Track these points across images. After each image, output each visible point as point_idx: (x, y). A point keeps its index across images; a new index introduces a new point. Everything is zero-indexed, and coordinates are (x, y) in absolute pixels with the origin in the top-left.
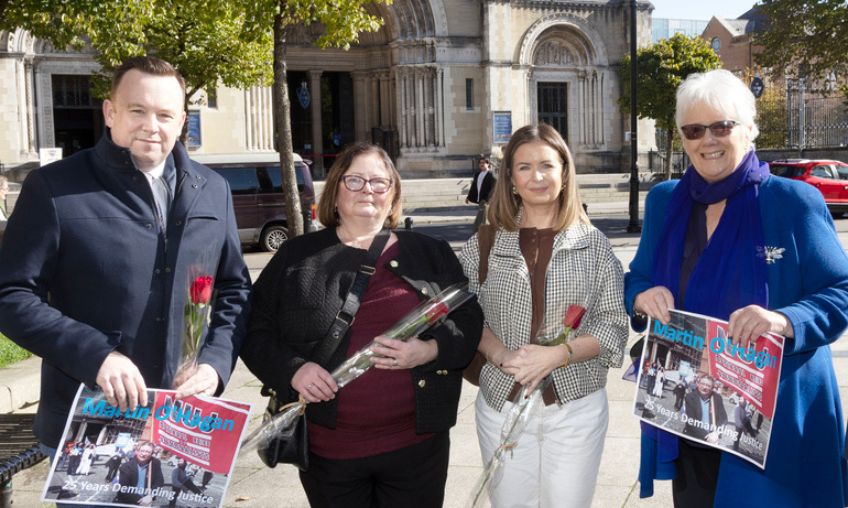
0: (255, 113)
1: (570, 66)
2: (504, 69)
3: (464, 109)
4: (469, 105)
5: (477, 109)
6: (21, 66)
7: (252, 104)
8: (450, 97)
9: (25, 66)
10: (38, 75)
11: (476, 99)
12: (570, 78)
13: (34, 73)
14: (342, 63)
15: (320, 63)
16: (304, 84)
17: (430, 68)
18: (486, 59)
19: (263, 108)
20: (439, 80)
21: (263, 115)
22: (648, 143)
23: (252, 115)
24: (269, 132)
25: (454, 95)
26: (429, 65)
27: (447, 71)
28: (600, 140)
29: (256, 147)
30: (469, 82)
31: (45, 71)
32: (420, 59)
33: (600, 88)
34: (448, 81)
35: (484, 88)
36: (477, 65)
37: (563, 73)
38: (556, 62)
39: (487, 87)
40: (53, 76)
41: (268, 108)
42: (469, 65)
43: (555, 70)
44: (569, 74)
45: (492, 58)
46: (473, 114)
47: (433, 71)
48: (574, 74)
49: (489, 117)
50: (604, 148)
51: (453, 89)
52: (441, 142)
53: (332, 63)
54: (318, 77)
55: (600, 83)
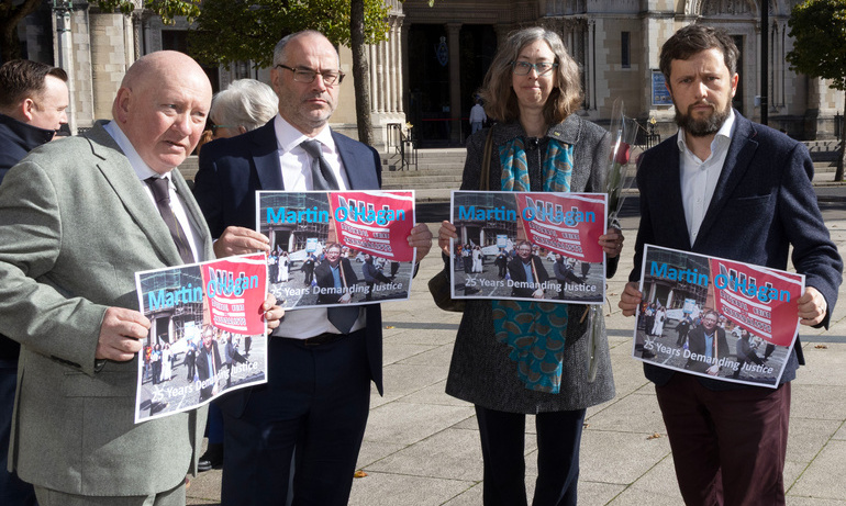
0: (381, 72)
1: (746, 16)
2: (665, 21)
3: (618, 67)
4: (625, 62)
5: (634, 67)
6: (129, 21)
7: (378, 62)
8: (602, 52)
9: (133, 21)
10: (147, 31)
11: (632, 55)
12: (745, 30)
13: (144, 29)
14: (484, 15)
15: (459, 15)
16: (443, 39)
17: (580, 20)
18: (644, 9)
19: (391, 67)
20: (591, 33)
21: (391, 73)
22: (837, 105)
23: (378, 74)
24: (398, 93)
25: (607, 51)
26: (578, 16)
27: (600, 23)
28: (781, 102)
29: (383, 109)
30: (625, 36)
31: (154, 27)
32: (569, 10)
33: (780, 42)
34: (601, 35)
35: (642, 43)
36: (634, 17)
37: (738, 25)
38: (729, 12)
39: (645, 41)
40: (163, 32)
41: (397, 66)
42: (626, 16)
43: (728, 21)
44: (745, 25)
45: (652, 8)
46: (630, 72)
47: (584, 23)
48: (751, 25)
49: (647, 76)
50: (784, 112)
51: (607, 43)
52: (592, 105)
53: (473, 15)
54: (457, 31)
55: (780, 35)
